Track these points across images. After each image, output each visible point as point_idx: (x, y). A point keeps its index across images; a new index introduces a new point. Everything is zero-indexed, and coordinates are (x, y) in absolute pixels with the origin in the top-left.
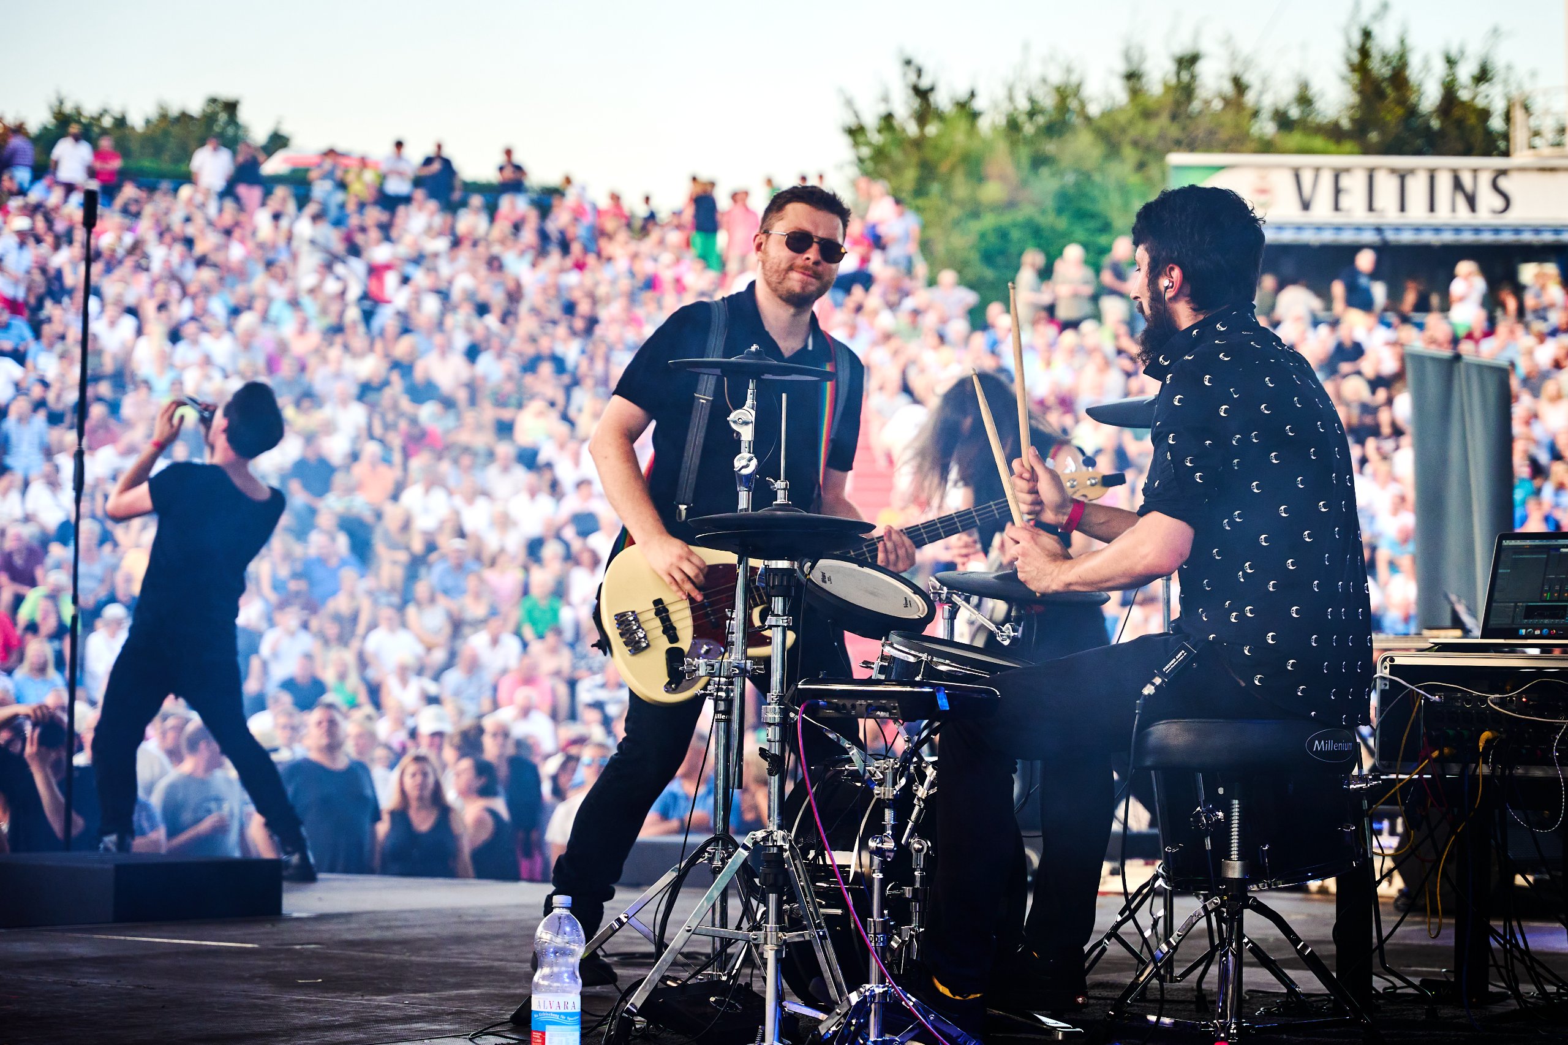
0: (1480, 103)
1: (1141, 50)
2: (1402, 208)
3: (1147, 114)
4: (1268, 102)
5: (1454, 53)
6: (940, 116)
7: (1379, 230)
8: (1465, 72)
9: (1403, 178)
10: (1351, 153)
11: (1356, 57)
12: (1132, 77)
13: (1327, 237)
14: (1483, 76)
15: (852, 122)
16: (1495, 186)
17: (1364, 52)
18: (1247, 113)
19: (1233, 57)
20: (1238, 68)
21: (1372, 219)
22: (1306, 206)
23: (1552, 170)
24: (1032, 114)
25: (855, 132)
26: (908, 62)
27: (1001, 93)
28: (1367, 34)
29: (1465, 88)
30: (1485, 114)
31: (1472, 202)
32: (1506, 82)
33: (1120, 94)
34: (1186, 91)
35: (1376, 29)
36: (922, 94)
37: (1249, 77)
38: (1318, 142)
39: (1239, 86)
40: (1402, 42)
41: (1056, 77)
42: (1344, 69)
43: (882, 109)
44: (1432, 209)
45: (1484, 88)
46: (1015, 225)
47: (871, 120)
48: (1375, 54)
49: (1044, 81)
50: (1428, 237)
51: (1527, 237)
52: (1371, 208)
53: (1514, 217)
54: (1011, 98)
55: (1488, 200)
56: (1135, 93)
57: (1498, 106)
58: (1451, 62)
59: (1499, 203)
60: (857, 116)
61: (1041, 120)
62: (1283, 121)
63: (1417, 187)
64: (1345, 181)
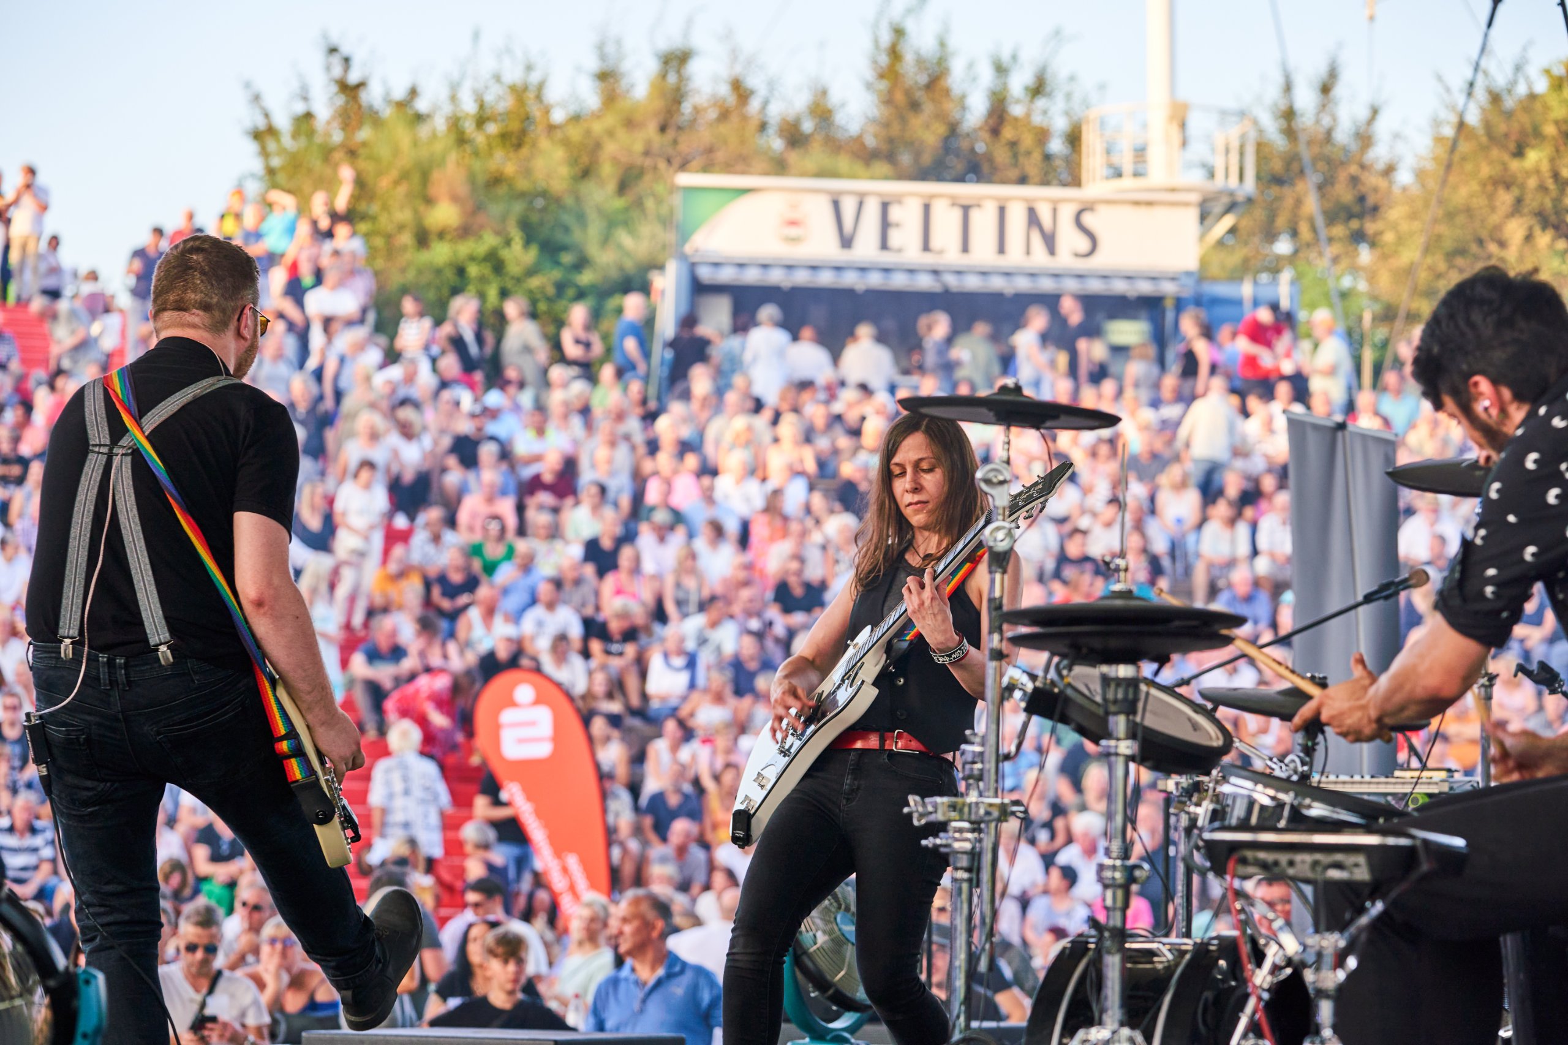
0: (1037, 119)
1: (619, 43)
2: (965, 249)
3: (630, 123)
4: (776, 111)
5: (1005, 56)
6: (374, 118)
7: (936, 272)
8: (1018, 82)
9: (966, 209)
10: (886, 178)
11: (884, 60)
12: (606, 77)
13: (875, 280)
14: (1038, 89)
15: (261, 123)
16: (1079, 224)
17: (894, 53)
18: (754, 123)
19: (734, 54)
20: (738, 70)
21: (928, 259)
22: (846, 242)
23: (1149, 204)
24: (481, 121)
25: (263, 135)
26: (333, 50)
27: (444, 94)
28: (899, 32)
29: (1018, 101)
30: (1043, 135)
31: (1050, 242)
32: (1068, 96)
33: (590, 97)
34: (675, 97)
35: (910, 25)
36: (350, 90)
37: (755, 81)
38: (843, 163)
39: (741, 91)
40: (942, 44)
41: (513, 74)
42: (869, 75)
43: (300, 108)
44: (1001, 250)
45: (1041, 103)
46: (472, 258)
47: (283, 122)
48: (909, 58)
49: (497, 78)
50: (997, 284)
51: (1120, 287)
52: (926, 247)
53: (1100, 261)
54: (453, 98)
55: (1070, 240)
56: (610, 98)
57: (1060, 124)
58: (1001, 69)
59: (1084, 244)
60: (267, 115)
61: (492, 128)
62: (795, 137)
63: (984, 222)
64: (895, 213)
